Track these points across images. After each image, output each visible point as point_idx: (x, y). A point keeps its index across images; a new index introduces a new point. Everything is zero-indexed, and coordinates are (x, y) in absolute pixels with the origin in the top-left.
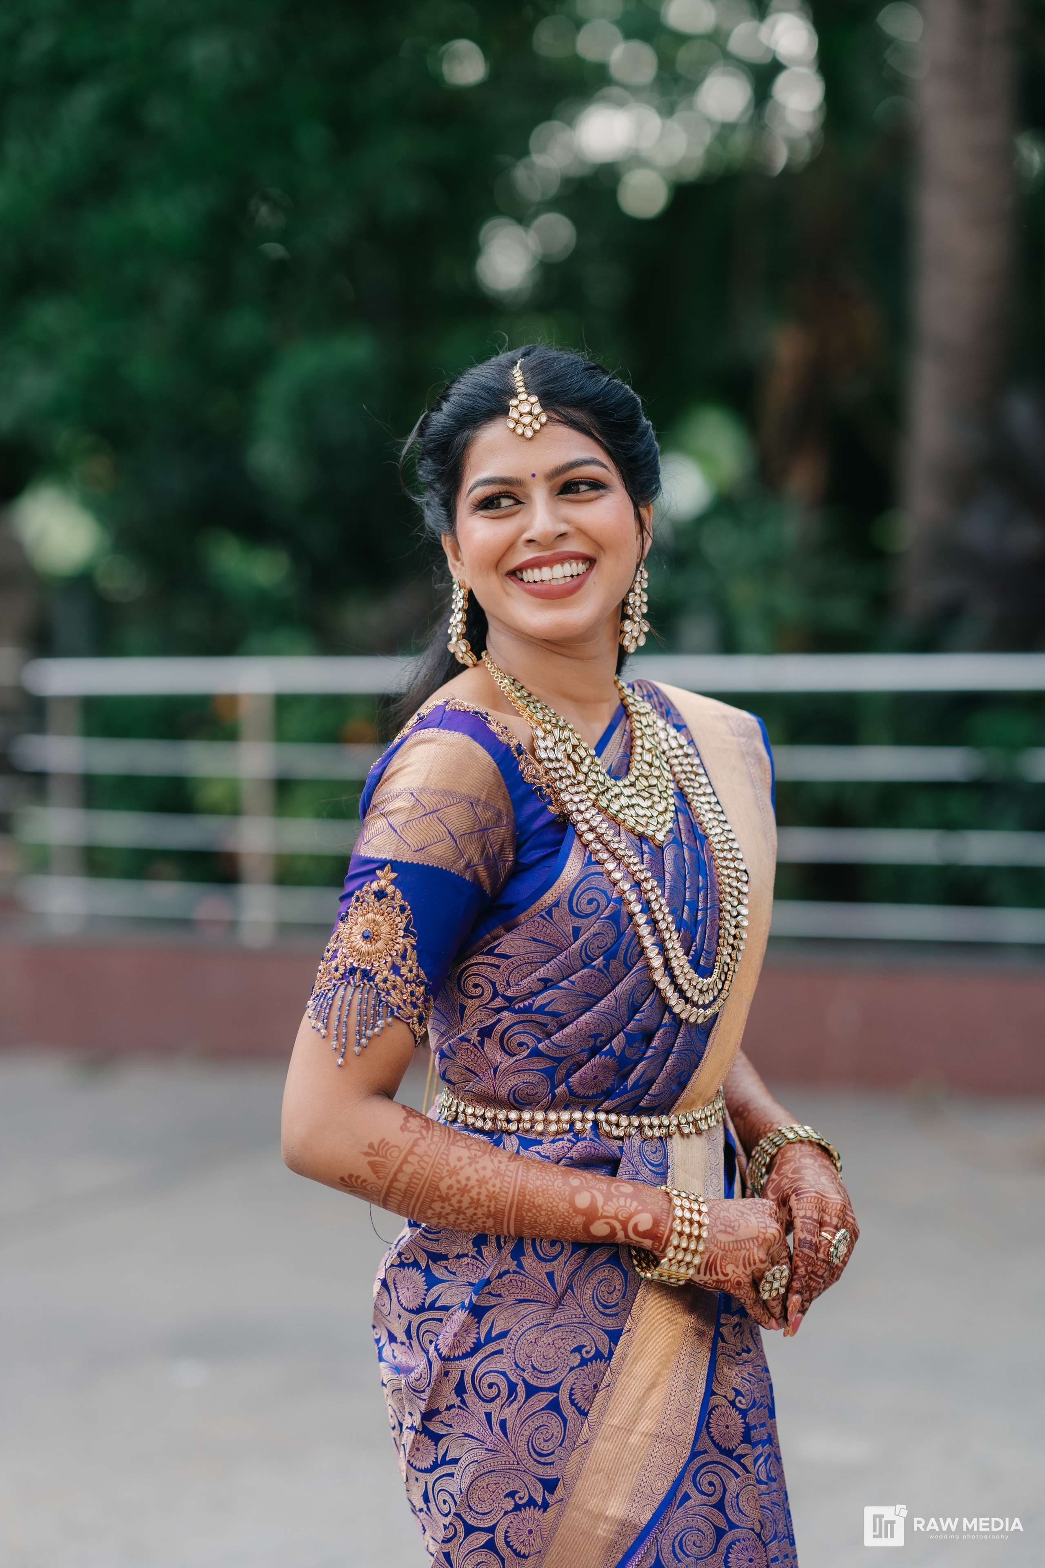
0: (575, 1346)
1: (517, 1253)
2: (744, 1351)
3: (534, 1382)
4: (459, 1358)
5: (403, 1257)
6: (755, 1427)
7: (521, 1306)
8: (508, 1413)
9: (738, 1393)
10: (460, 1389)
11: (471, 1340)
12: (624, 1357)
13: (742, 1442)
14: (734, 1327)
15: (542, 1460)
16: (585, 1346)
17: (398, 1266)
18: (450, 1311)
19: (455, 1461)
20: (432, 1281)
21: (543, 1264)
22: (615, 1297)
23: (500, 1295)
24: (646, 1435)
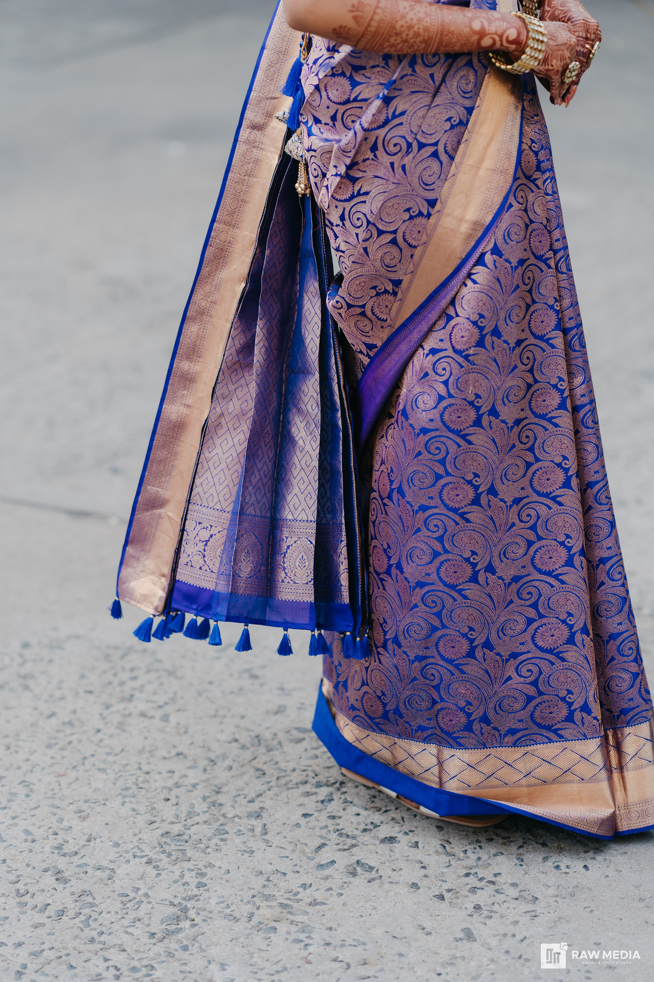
0: (447, 117)
1: (412, 64)
2: (535, 115)
3: (423, 141)
4: (375, 129)
5: (334, 70)
6: (543, 161)
7: (413, 96)
8: (407, 160)
9: (533, 141)
10: (374, 148)
11: (383, 118)
12: (475, 123)
13: (536, 171)
14: (529, 101)
15: (427, 188)
16: (452, 117)
17: (330, 76)
18: (369, 101)
19: (367, 193)
20: (354, 84)
21: (428, 69)
22: (470, 87)
23: (401, 90)
24: (489, 169)
